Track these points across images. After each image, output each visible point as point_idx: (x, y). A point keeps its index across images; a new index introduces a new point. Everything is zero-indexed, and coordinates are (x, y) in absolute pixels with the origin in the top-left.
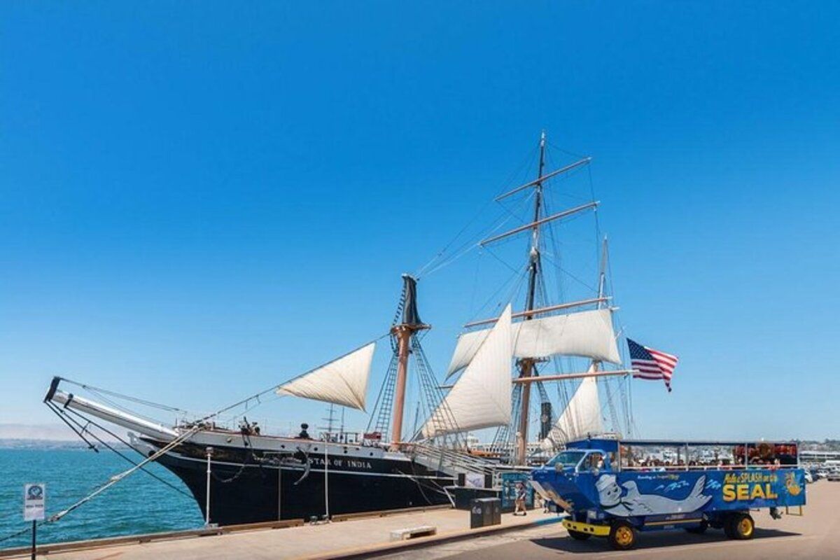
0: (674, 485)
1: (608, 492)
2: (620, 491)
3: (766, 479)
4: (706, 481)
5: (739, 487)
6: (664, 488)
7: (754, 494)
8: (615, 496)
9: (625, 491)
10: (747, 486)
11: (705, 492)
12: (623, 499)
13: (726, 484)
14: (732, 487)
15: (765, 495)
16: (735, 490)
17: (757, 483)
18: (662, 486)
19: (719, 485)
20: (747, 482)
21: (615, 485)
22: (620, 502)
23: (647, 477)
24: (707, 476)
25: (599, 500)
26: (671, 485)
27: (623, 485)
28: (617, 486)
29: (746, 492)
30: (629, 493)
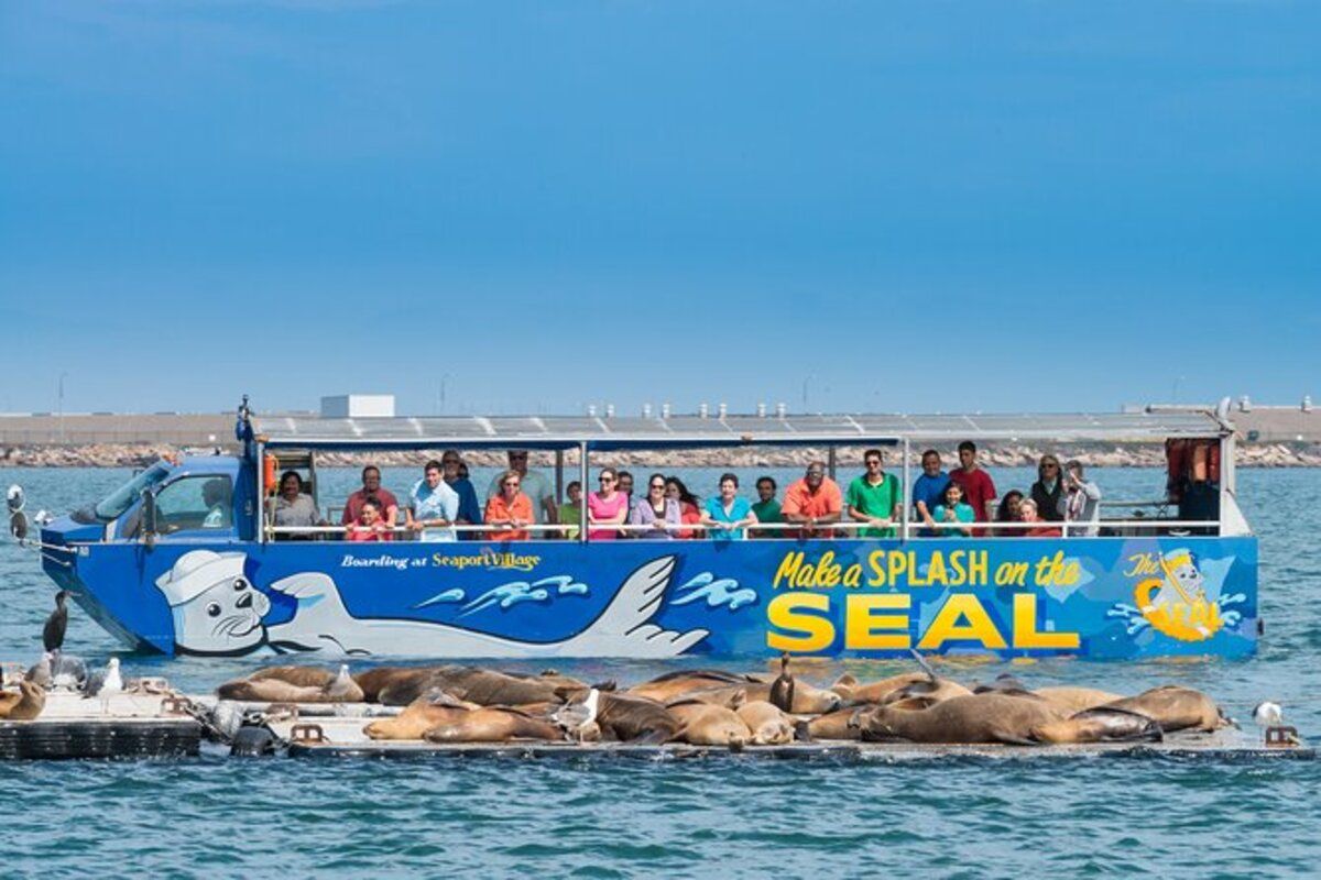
0: (513, 591)
1: (209, 606)
2: (262, 605)
3: (1014, 572)
4: (675, 579)
5: (857, 605)
6: (465, 600)
7: (940, 629)
8: (235, 621)
9: (285, 606)
10: (904, 601)
11: (664, 616)
12: (276, 634)
13: (784, 587)
14: (822, 602)
15: (1007, 634)
16: (835, 614)
17: (965, 589)
18: (458, 594)
19: (748, 595)
20: (902, 585)
21: (243, 586)
22: (264, 641)
23: (385, 561)
24: (679, 562)
25: (172, 632)
26: (499, 591)
27: (276, 586)
28: (249, 588)
29: (902, 622)
30: (300, 611)
